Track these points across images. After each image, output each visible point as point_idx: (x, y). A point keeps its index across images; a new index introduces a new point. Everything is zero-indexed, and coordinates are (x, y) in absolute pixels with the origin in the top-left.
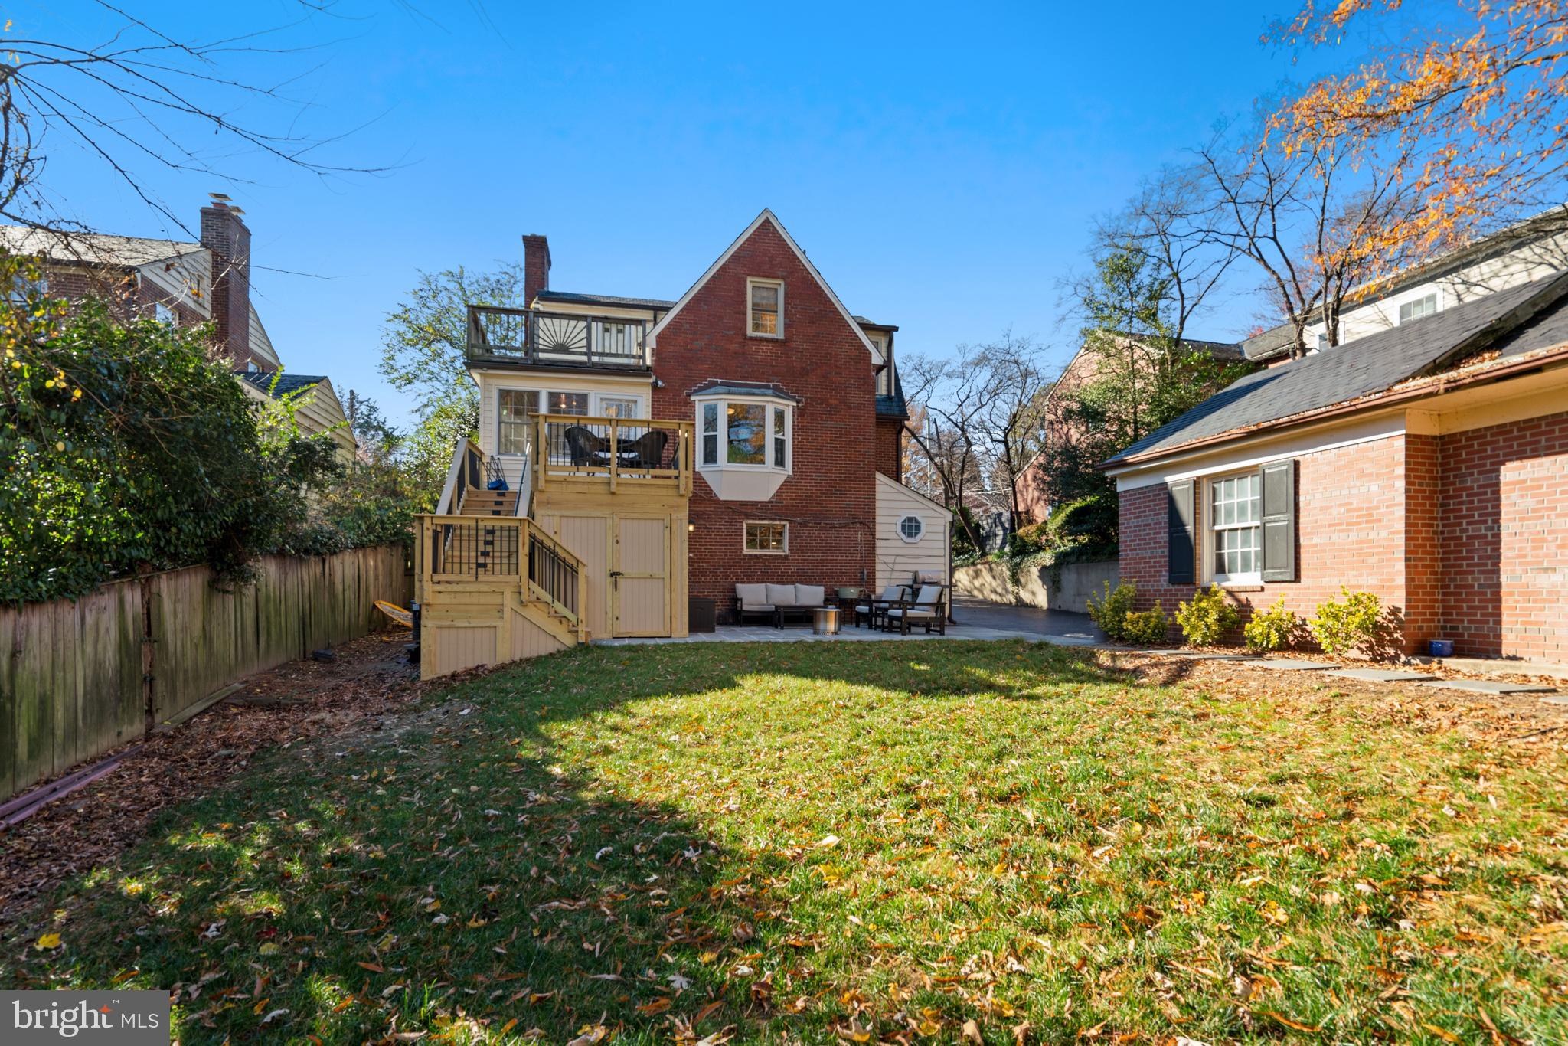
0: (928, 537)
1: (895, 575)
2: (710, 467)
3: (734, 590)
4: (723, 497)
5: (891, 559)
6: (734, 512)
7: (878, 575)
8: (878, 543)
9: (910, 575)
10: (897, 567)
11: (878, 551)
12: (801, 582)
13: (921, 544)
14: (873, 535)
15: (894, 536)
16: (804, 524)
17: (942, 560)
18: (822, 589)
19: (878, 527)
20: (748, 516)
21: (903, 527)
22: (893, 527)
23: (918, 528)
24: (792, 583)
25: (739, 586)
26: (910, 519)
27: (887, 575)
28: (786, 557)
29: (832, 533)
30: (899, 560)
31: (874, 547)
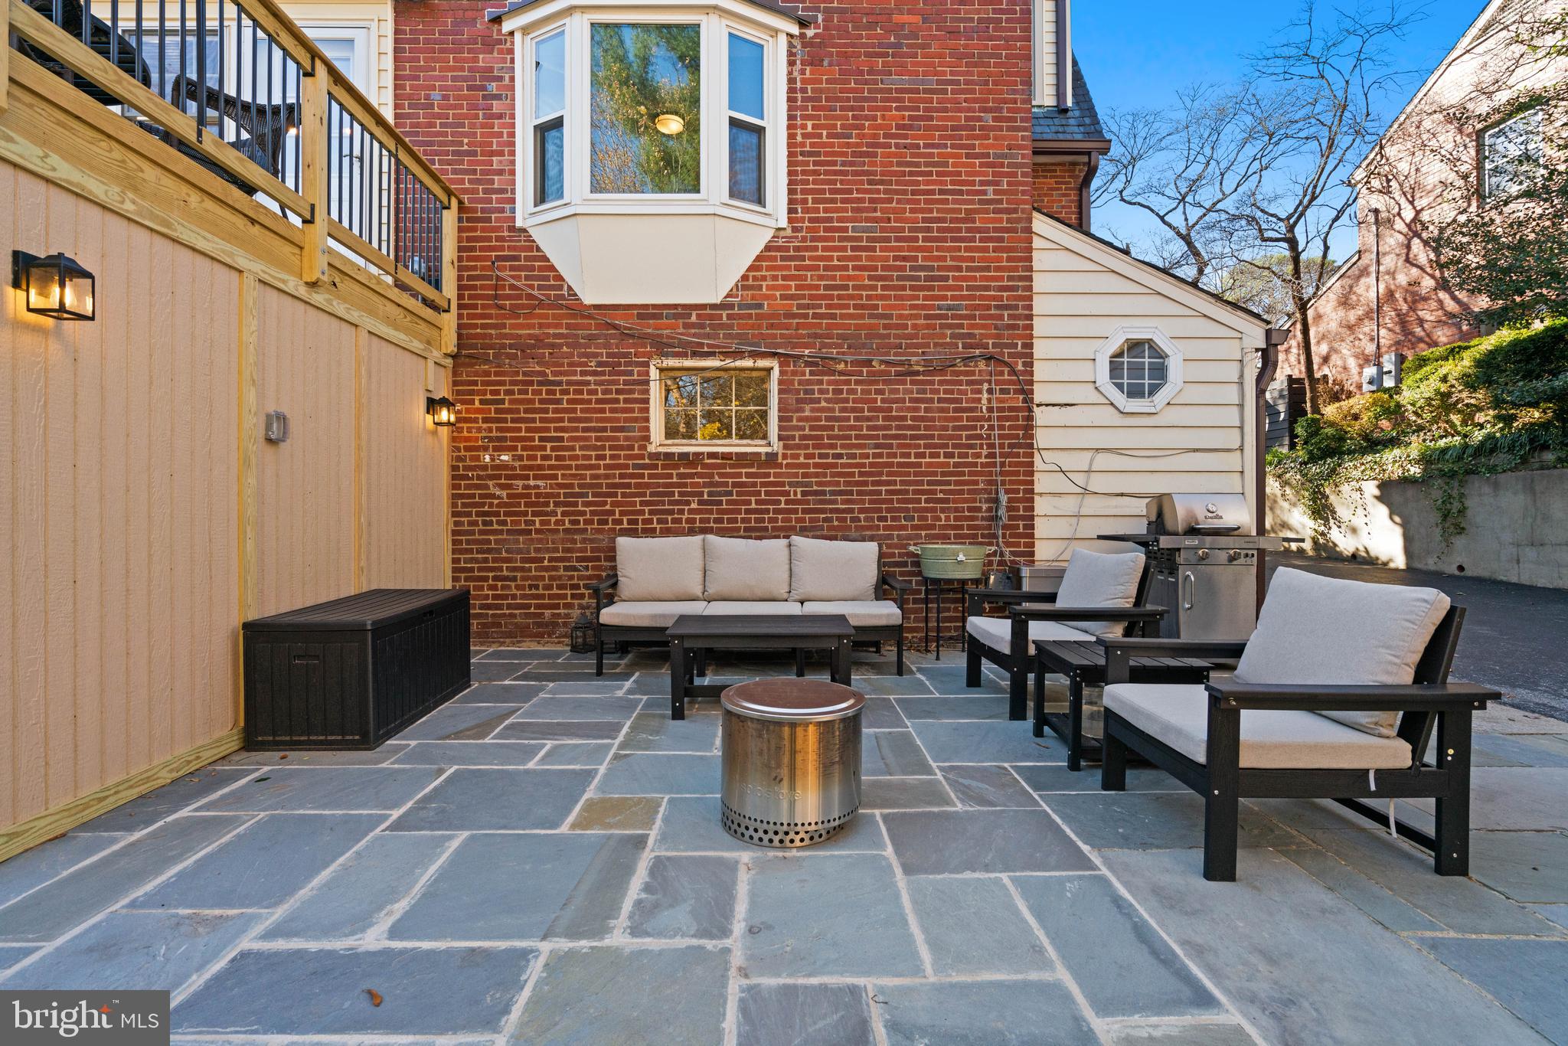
0: (1194, 394)
1: (1092, 505)
2: (552, 210)
3: (611, 554)
4: (589, 298)
5: (1081, 461)
6: (625, 335)
7: (1041, 506)
8: (1041, 416)
9: (1140, 507)
10: (1097, 483)
11: (1041, 438)
12: (804, 532)
13: (1172, 416)
14: (1027, 393)
15: (1087, 394)
16: (821, 365)
17: (1233, 461)
18: (873, 546)
19: (1040, 371)
20: (662, 348)
21: (1115, 369)
22: (1084, 371)
23: (1160, 372)
24: (785, 532)
25: (622, 541)
26: (1135, 346)
27: (1069, 505)
28: (772, 457)
29: (906, 390)
30: (1102, 461)
31: (1029, 427)
